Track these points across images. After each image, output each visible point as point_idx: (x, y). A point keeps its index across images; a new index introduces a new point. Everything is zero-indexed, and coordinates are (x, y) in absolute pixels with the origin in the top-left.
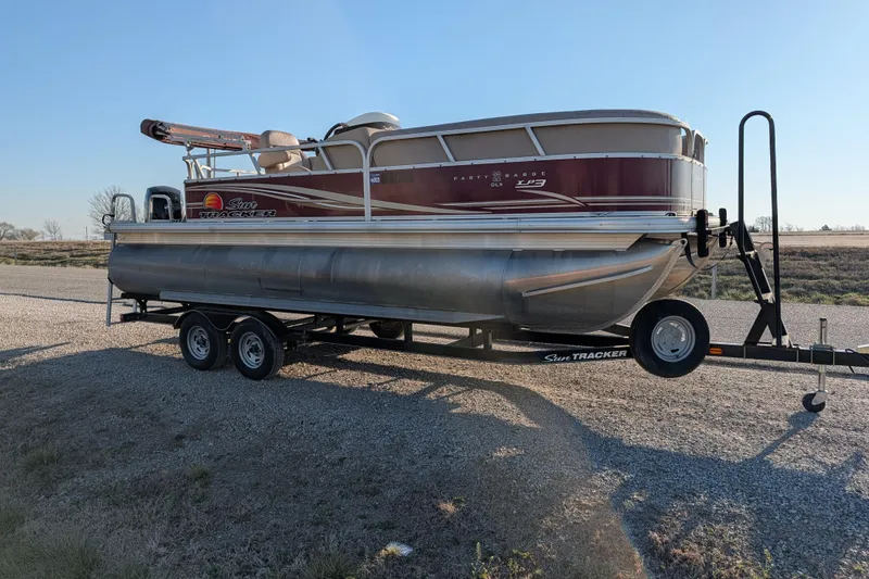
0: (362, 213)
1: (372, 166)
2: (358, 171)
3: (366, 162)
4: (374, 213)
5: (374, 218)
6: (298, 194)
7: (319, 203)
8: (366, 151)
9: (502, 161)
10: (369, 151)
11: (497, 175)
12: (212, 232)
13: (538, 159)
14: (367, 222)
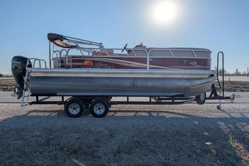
0: (146, 68)
1: (150, 56)
2: (146, 57)
3: (148, 55)
4: (149, 68)
5: (150, 70)
6: (124, 62)
7: (132, 65)
8: (148, 53)
9: (186, 57)
10: (149, 53)
11: (185, 61)
12: (88, 73)
13: (195, 58)
14: (148, 71)
